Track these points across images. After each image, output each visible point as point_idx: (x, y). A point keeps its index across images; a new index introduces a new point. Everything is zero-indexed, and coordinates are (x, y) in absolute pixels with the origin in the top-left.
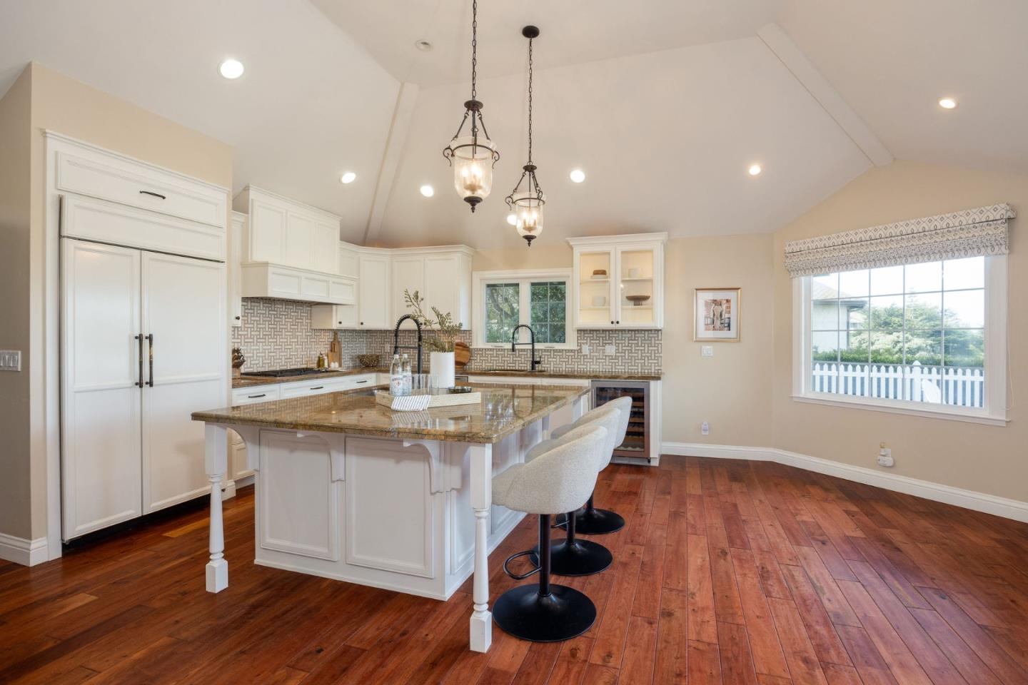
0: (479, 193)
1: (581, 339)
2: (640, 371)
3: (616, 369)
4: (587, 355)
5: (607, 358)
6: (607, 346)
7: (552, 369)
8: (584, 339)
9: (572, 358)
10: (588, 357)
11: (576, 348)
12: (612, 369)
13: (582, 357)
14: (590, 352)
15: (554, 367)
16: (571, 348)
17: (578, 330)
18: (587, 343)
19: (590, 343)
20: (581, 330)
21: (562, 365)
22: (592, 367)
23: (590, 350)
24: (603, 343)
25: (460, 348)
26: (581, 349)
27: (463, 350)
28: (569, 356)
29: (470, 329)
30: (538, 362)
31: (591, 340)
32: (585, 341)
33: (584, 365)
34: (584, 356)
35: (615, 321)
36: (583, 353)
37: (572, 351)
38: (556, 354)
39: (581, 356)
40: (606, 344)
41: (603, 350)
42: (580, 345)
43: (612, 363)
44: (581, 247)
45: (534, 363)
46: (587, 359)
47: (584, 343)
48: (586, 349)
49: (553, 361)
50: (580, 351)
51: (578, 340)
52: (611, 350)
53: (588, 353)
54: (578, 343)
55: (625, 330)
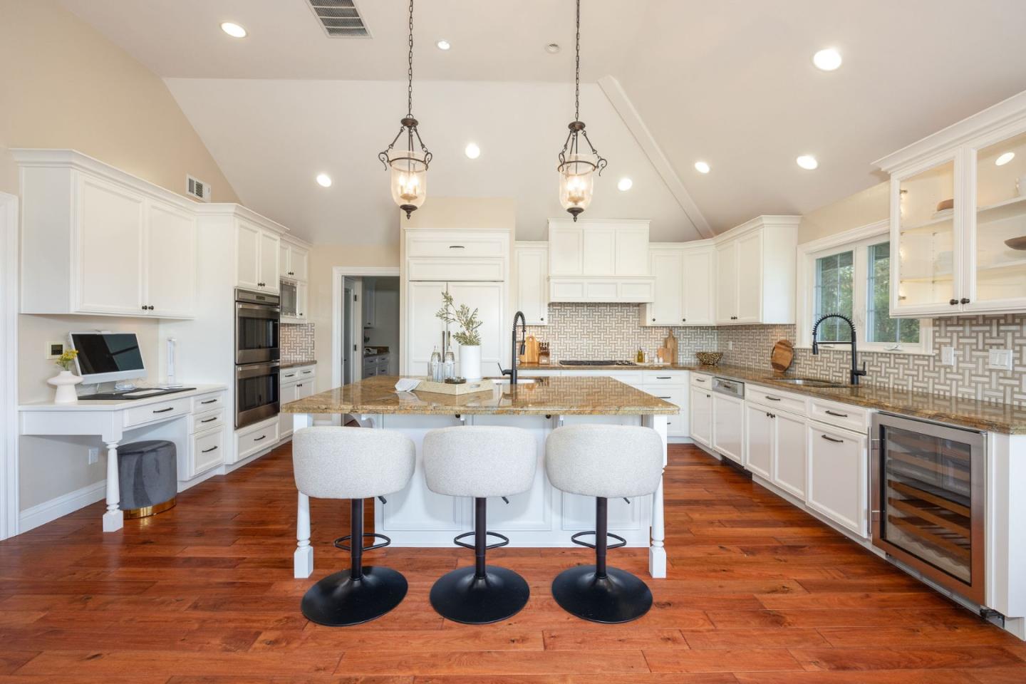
1: (940, 337)
4: (950, 367)
5: (994, 374)
6: (993, 351)
8: (946, 337)
9: (924, 371)
10: (955, 370)
11: (930, 352)
12: (1004, 398)
13: (942, 370)
14: (958, 362)
16: (923, 352)
17: (935, 320)
18: (951, 344)
19: (958, 344)
20: (940, 319)
22: (960, 389)
23: (957, 357)
24: (984, 344)
25: (783, 347)
26: (939, 355)
27: (786, 350)
28: (918, 366)
29: (794, 323)
30: (862, 373)
31: (959, 337)
32: (949, 340)
33: (945, 384)
34: (946, 367)
36: (944, 363)
37: (923, 357)
39: (940, 367)
40: (991, 345)
41: (985, 357)
42: (938, 347)
43: (1005, 386)
45: (855, 373)
46: (951, 373)
47: (945, 344)
48: (950, 356)
50: (938, 358)
51: (934, 337)
52: (1003, 359)
53: (953, 362)
54: (934, 343)
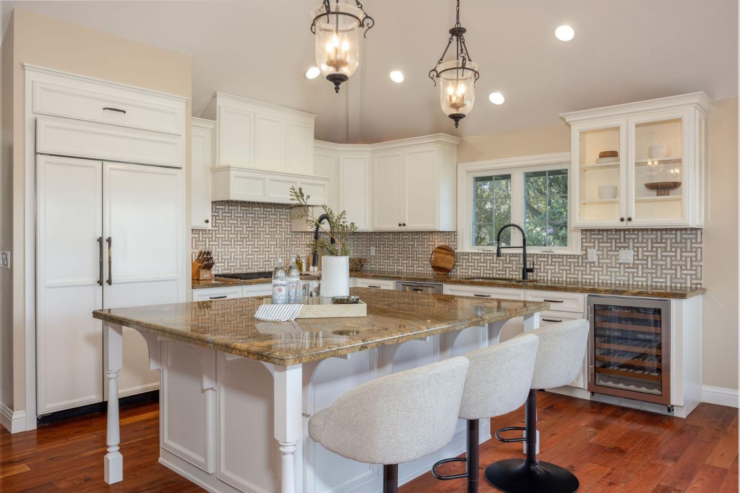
0: (345, 70)
1: (586, 242)
2: (669, 284)
3: (633, 281)
4: (594, 263)
5: (622, 266)
6: (622, 251)
7: (549, 279)
8: (590, 242)
9: (575, 266)
10: (597, 265)
11: (579, 252)
12: (629, 281)
13: (588, 265)
14: (599, 259)
15: (552, 277)
16: (574, 253)
17: (583, 231)
18: (594, 247)
19: (599, 247)
20: (586, 230)
21: (562, 274)
22: (600, 277)
23: (598, 255)
24: (616, 247)
25: (444, 251)
26: (586, 254)
27: (448, 254)
28: (570, 262)
29: (455, 231)
30: (531, 270)
31: (599, 243)
32: (592, 244)
33: (590, 274)
34: (590, 263)
35: (625, 218)
36: (590, 260)
37: (574, 256)
38: (554, 260)
39: (586, 263)
40: (620, 248)
41: (616, 256)
42: (584, 249)
43: (629, 273)
44: (580, 123)
45: (526, 271)
46: (594, 266)
47: (590, 247)
48: (593, 255)
49: (551, 269)
50: (585, 257)
51: (582, 242)
52: (627, 256)
53: (595, 259)
54: (582, 246)
55: (647, 230)
